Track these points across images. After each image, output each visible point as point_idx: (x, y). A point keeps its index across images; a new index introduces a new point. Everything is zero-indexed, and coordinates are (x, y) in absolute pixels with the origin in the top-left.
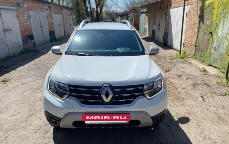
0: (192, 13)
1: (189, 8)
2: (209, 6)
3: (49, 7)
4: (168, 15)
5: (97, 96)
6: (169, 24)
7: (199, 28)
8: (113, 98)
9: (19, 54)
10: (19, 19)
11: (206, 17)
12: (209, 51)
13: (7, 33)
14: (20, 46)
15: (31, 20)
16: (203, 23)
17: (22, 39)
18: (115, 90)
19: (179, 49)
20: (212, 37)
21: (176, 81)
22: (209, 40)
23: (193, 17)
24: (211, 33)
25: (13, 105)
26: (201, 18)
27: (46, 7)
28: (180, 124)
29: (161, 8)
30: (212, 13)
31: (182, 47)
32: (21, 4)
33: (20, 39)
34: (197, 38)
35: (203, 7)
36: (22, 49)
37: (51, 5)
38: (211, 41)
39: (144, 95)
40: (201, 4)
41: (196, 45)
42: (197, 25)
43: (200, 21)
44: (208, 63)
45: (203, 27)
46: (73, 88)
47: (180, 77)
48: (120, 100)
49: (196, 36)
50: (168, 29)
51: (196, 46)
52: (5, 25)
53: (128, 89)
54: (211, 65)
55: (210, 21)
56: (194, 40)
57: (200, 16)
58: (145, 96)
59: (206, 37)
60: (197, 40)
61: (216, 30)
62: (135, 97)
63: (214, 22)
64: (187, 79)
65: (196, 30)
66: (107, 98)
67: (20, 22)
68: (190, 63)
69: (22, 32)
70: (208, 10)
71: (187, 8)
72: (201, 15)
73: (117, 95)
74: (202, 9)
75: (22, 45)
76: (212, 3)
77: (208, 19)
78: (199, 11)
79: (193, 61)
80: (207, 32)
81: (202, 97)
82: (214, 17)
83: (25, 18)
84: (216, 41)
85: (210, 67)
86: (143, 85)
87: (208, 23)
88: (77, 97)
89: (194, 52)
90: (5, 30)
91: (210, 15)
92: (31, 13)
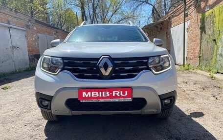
0: (193, 26)
1: (189, 23)
2: (210, 15)
3: (57, 32)
4: (168, 34)
5: (95, 68)
6: (170, 42)
7: (201, 39)
8: (113, 71)
9: (25, 71)
10: (27, 39)
11: (207, 27)
12: (214, 58)
13: (14, 50)
14: (27, 63)
15: (39, 41)
16: (205, 33)
17: (29, 57)
18: (116, 62)
19: (182, 63)
20: (216, 44)
21: (183, 86)
22: (213, 48)
23: (194, 30)
24: (215, 40)
25: (7, 105)
26: (203, 29)
27: (54, 32)
28: (193, 118)
29: (161, 29)
30: (213, 21)
31: (185, 61)
32: (30, 27)
33: (27, 57)
34: (201, 49)
35: (203, 19)
36: (28, 66)
37: (58, 31)
38: (216, 49)
39: (149, 69)
40: (201, 16)
41: (200, 55)
42: (199, 37)
43: (201, 32)
44: (214, 70)
45: (205, 37)
46: (67, 61)
47: (186, 83)
48: (121, 74)
49: (198, 48)
50: (170, 47)
51: (200, 57)
52: (13, 43)
53: (130, 62)
54: (218, 73)
55: (212, 30)
56: (197, 51)
57: (201, 28)
58: (151, 70)
59: (210, 45)
60: (200, 51)
61: (220, 37)
62: (139, 71)
63: (216, 29)
64: (195, 84)
65: (199, 41)
66: (106, 70)
67: (28, 42)
68: (195, 73)
69: (29, 51)
70: (209, 20)
71: (188, 24)
72: (202, 26)
73: (117, 68)
74: (203, 21)
75: (28, 63)
76: (212, 13)
77: (210, 29)
78: (200, 24)
79: (199, 71)
80: (211, 40)
81: (214, 96)
82: (216, 25)
83: (34, 39)
84: (221, 47)
85: (218, 74)
86: (147, 58)
87: (210, 32)
88: (72, 71)
89: (198, 64)
90: (13, 47)
91: (212, 24)
92: (39, 35)
